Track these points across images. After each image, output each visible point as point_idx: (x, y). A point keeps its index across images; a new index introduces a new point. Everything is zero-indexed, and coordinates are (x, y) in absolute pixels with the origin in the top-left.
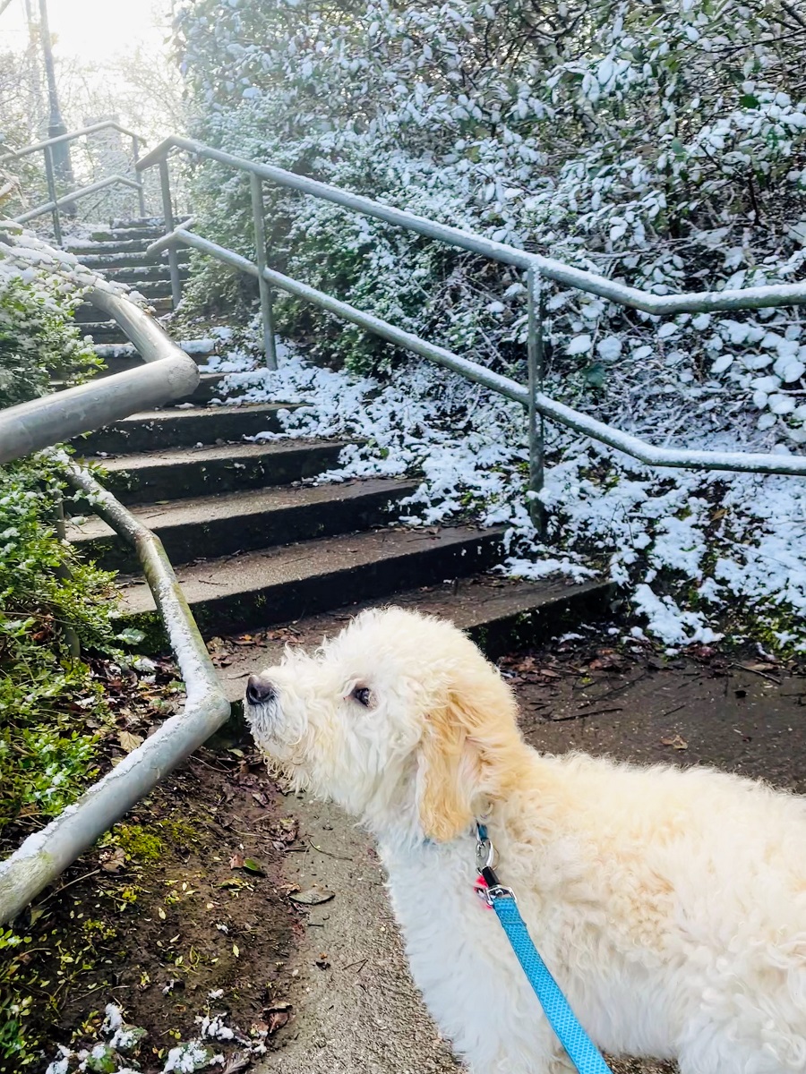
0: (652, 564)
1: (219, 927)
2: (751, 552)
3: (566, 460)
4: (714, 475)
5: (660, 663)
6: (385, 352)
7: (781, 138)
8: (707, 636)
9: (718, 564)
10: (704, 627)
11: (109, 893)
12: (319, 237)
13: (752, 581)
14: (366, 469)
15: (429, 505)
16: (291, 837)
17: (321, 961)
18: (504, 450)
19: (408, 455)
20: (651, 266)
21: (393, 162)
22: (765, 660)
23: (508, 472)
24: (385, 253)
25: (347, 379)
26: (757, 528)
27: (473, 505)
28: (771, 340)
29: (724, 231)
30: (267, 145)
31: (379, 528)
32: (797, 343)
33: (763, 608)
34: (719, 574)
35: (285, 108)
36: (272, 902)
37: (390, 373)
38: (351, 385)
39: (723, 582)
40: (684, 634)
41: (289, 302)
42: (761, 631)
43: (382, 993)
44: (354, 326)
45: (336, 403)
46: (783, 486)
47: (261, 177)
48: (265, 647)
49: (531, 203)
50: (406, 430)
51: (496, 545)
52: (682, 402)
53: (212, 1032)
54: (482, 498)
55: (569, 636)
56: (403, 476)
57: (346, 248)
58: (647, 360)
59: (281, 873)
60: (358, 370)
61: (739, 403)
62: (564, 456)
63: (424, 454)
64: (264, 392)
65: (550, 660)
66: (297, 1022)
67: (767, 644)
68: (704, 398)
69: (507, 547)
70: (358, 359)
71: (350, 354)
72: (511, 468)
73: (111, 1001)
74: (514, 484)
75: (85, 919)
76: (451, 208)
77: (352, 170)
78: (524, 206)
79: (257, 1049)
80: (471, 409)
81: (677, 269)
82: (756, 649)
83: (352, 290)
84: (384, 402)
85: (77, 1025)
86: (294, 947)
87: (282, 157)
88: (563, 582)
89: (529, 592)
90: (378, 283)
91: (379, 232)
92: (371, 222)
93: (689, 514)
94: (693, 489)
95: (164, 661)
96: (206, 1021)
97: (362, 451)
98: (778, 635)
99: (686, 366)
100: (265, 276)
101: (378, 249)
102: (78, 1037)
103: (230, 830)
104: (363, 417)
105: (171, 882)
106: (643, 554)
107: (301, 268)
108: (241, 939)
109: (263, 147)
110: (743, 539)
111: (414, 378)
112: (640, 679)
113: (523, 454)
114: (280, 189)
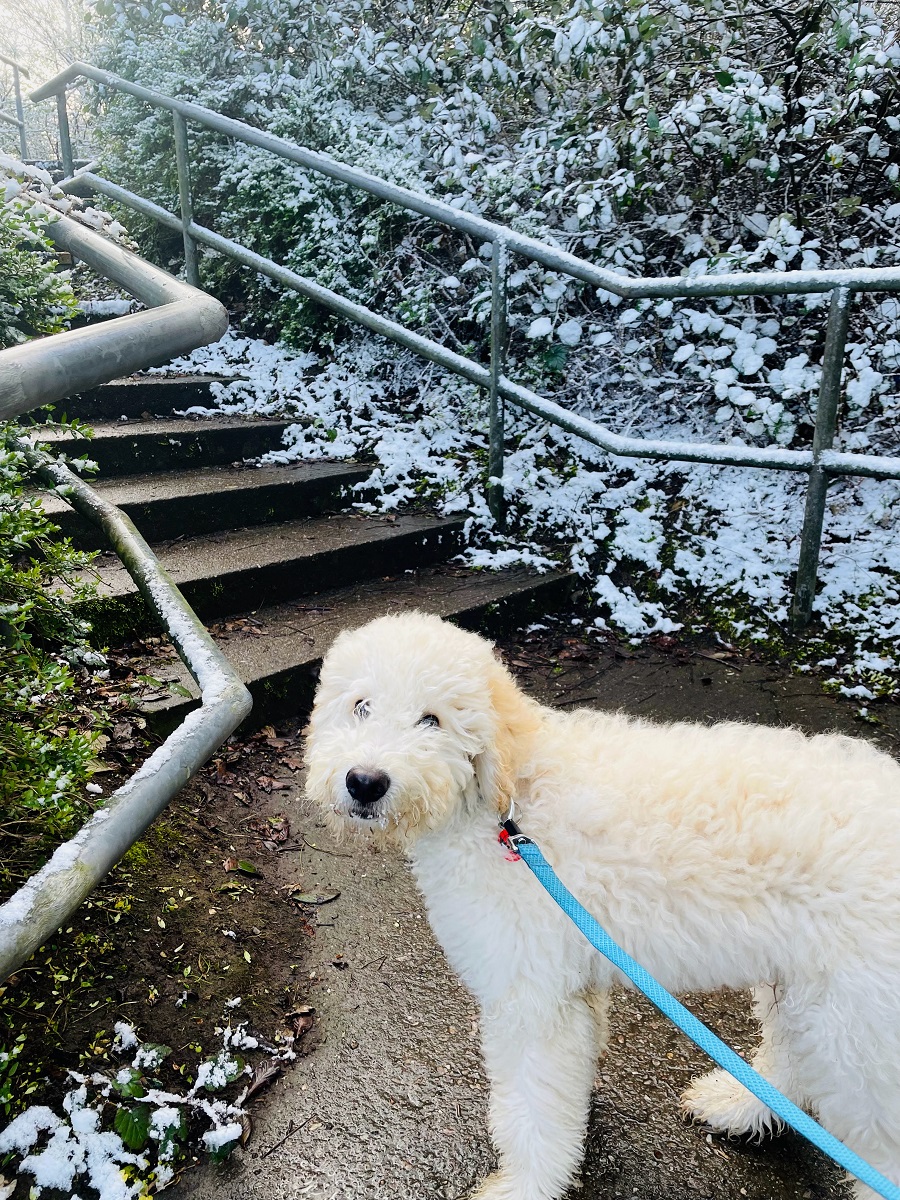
0: (612, 555)
1: (226, 933)
2: (709, 545)
3: (522, 448)
4: (672, 466)
5: (627, 654)
6: (326, 324)
7: (757, 119)
8: (667, 625)
9: (678, 555)
10: (664, 617)
11: (99, 904)
12: (253, 192)
13: (710, 572)
14: (312, 452)
15: (382, 491)
16: (283, 835)
17: (337, 961)
18: (458, 436)
19: (358, 438)
20: (612, 248)
21: (336, 113)
22: (723, 649)
23: (464, 460)
24: (327, 215)
25: (285, 353)
26: (715, 520)
27: (428, 492)
28: (730, 332)
29: (683, 217)
30: (192, 82)
31: (332, 515)
32: (754, 336)
33: (720, 598)
34: (678, 565)
35: (213, 41)
36: (276, 903)
37: (333, 348)
38: (289, 359)
39: (682, 573)
40: (645, 624)
41: (216, 263)
42: (718, 621)
43: (408, 989)
44: (293, 294)
45: (273, 379)
46: (737, 479)
47: (185, 117)
48: (226, 639)
49: (492, 171)
50: (353, 410)
51: (456, 534)
52: (640, 392)
53: (235, 1042)
54: (437, 485)
55: (535, 627)
56: (352, 460)
57: (284, 206)
58: (607, 346)
59: (278, 873)
60: (297, 343)
61: (699, 395)
62: (521, 444)
63: (375, 437)
64: (190, 363)
65: (519, 651)
66: (323, 1025)
67: (725, 634)
68: (661, 389)
69: (467, 537)
70: (296, 331)
71: (288, 325)
72: (467, 455)
73: (118, 1018)
74: (471, 471)
75: (75, 933)
76: (405, 170)
77: (291, 119)
78: (485, 173)
79: (286, 1056)
80: (422, 390)
81: (636, 253)
82: (715, 637)
83: (290, 254)
84: (327, 379)
85: (85, 1048)
86: (307, 949)
87: (210, 97)
88: (526, 572)
89: (493, 582)
90: (320, 248)
91: (321, 191)
92: (312, 178)
93: (648, 505)
94: (651, 480)
95: (116, 654)
96: (228, 1032)
97: (307, 431)
98: (735, 624)
99: (644, 355)
100: (191, 232)
101: (320, 210)
102: (86, 1060)
103: (217, 832)
104: (304, 395)
105: (166, 889)
106: (603, 545)
107: (230, 226)
108: (250, 944)
109: (187, 83)
110: (701, 531)
111: (359, 356)
112: (609, 668)
113: (478, 440)
114: (207, 133)
